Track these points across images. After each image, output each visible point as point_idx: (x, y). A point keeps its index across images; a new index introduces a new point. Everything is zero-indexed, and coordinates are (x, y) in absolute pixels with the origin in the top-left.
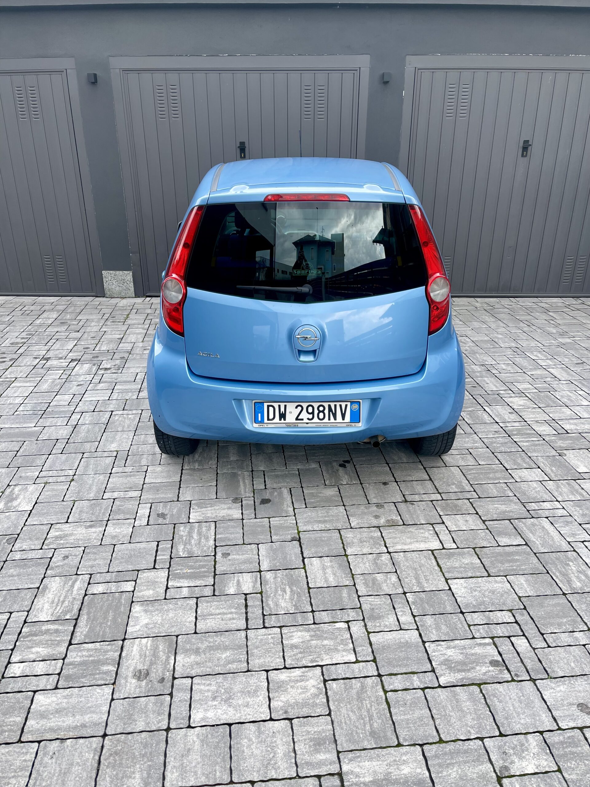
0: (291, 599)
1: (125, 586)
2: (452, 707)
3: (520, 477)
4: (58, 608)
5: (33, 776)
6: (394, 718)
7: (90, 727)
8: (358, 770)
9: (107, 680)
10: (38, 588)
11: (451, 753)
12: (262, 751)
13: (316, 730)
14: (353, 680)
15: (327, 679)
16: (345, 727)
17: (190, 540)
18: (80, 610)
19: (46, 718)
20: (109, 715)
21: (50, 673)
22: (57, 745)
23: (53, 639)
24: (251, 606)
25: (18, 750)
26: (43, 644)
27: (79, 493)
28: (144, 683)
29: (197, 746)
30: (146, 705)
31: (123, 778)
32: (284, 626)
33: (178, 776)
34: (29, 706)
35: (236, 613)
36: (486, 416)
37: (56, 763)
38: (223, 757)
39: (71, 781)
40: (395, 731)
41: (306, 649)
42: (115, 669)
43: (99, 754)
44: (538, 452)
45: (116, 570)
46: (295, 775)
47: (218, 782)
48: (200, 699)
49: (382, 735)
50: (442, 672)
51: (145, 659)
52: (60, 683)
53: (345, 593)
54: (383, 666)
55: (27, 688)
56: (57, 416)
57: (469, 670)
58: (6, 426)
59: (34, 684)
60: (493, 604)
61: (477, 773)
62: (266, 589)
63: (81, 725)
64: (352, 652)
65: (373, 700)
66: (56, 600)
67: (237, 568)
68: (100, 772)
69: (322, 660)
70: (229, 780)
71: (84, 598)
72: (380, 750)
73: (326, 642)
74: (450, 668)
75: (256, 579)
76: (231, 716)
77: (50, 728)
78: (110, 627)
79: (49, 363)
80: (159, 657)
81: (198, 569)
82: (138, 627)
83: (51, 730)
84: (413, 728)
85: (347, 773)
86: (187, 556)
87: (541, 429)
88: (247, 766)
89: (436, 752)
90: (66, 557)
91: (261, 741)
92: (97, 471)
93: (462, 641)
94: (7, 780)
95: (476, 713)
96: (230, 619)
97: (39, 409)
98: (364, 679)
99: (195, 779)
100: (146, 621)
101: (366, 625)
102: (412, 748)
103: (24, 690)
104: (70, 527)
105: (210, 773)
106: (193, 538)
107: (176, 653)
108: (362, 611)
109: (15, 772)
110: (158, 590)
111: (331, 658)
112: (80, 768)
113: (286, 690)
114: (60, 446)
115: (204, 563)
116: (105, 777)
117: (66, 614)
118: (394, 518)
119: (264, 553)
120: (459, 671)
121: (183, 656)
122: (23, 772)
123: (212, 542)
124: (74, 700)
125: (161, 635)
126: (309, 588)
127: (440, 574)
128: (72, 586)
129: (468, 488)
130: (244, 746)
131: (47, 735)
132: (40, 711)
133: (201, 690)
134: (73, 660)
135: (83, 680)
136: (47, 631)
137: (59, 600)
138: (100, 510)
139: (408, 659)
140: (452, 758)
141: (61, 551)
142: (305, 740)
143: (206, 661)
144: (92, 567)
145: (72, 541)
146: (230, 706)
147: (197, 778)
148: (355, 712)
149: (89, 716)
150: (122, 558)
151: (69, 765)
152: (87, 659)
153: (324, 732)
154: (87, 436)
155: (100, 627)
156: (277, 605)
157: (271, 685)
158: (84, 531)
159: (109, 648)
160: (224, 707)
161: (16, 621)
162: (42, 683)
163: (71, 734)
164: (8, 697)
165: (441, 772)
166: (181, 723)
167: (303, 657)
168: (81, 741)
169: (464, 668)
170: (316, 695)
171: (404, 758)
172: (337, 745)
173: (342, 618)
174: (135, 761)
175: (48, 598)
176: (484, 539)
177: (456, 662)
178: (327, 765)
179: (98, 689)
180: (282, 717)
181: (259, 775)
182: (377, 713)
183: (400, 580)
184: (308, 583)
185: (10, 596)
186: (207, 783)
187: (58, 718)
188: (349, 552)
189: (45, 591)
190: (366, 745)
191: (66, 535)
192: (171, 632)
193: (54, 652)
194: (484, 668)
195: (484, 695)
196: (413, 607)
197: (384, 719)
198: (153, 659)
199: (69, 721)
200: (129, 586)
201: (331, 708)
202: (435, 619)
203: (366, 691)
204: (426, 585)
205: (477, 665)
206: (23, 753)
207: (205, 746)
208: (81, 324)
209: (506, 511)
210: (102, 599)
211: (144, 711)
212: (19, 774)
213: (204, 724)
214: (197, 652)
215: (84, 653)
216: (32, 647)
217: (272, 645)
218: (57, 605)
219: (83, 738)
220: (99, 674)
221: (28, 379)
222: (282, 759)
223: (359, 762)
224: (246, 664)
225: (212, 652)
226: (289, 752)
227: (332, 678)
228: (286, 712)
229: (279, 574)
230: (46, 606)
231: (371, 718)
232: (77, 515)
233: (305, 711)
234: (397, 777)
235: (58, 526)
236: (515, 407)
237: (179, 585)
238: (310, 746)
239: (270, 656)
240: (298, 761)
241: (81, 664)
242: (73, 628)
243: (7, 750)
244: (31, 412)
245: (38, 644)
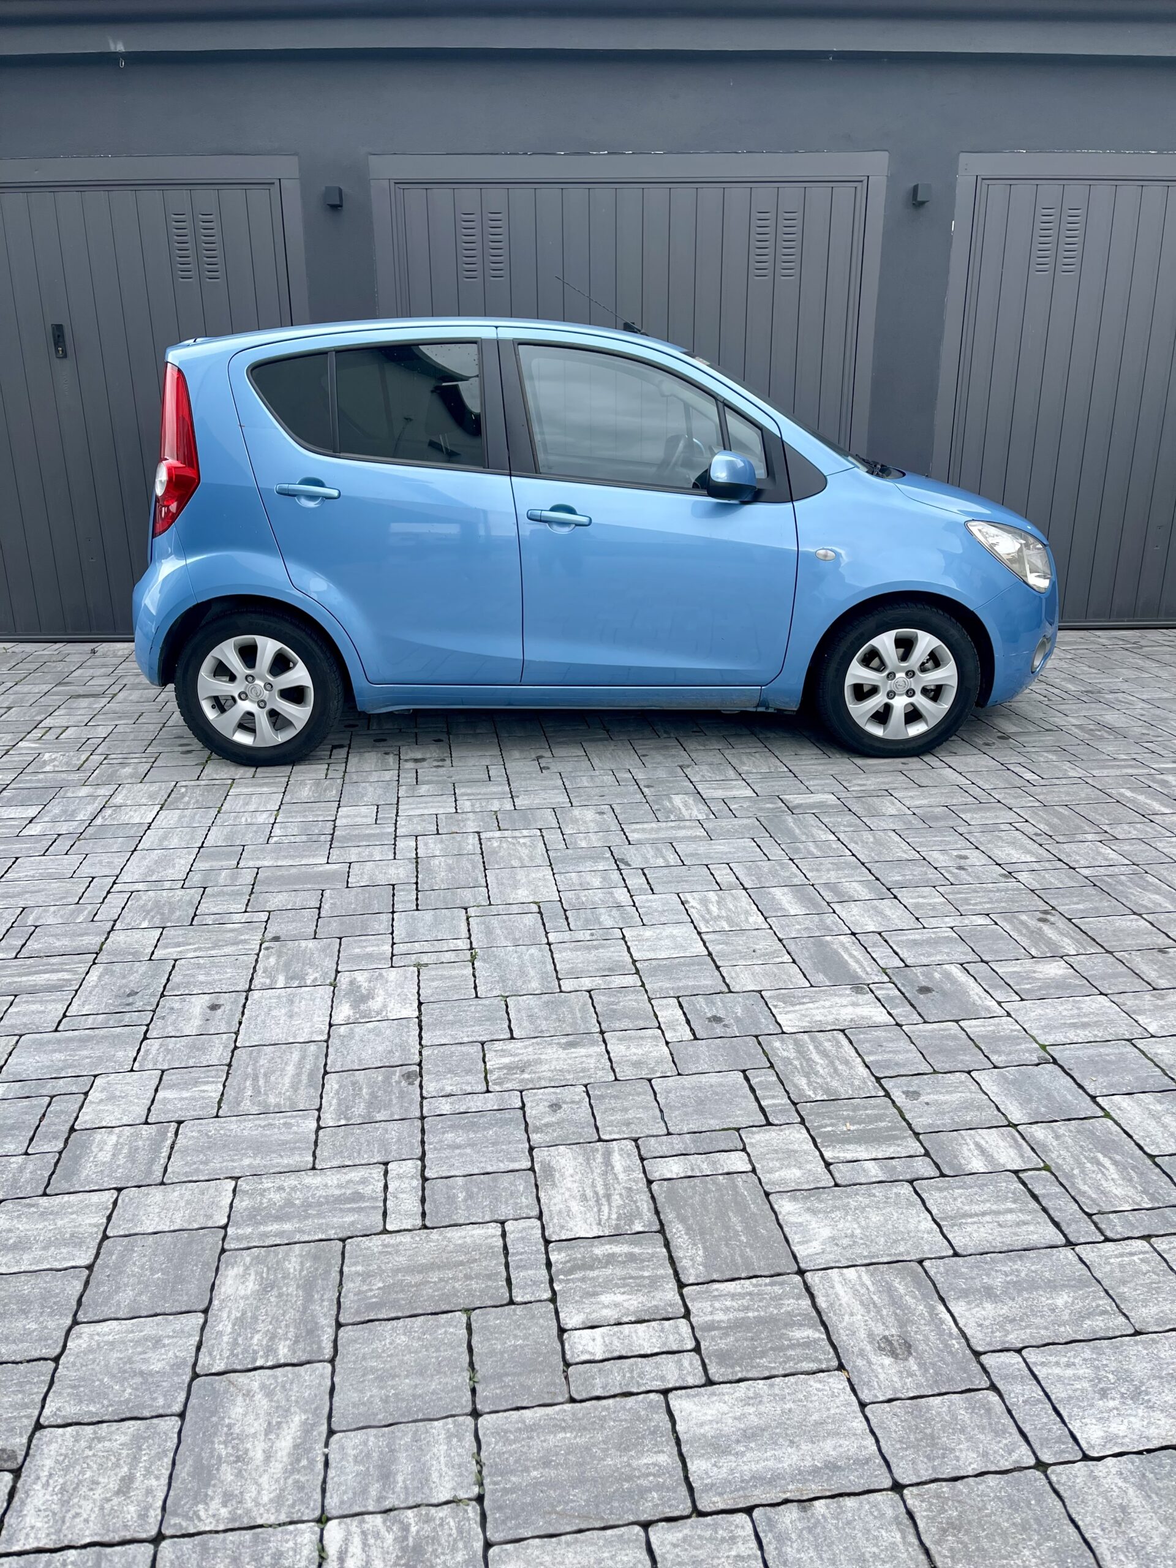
0: (1127, 1180)
1: (729, 1162)
4: (605, 1209)
7: (849, 1468)
9: (819, 1361)
10: (532, 1170)
17: (810, 1067)
18: (657, 1212)
19: (730, 1453)
20: (877, 1441)
21: (675, 1348)
22: (795, 1515)
23: (634, 1273)
24: (1044, 1195)
25: (708, 1534)
26: (617, 1286)
27: (504, 981)
28: (913, 1365)
29: (1136, 1499)
30: (952, 1414)
32: (1150, 1236)
34: (670, 1426)
35: (1018, 1211)
42: (824, 1337)
43: (912, 1531)
45: (686, 1130)
48: (1070, 1397)
51: (879, 1312)
52: (711, 1370)
55: (639, 1385)
56: (364, 843)
58: (266, 863)
59: (650, 1375)
62: (1052, 1160)
63: (826, 1467)
66: (590, 1193)
67: (956, 1119)
71: (649, 1188)
75: (1016, 1141)
76: (1168, 1429)
77: (753, 1477)
78: (750, 1246)
80: (908, 1308)
81: (870, 1122)
82: (816, 1246)
83: (759, 1479)
86: (825, 1097)
90: (555, 1107)
92: (515, 939)
96: (1018, 1224)
97: (317, 831)
100: (826, 1232)
103: (635, 1390)
104: (526, 1047)
106: (815, 1063)
107: (942, 1299)
110: (809, 1167)
114: (405, 896)
115: (876, 1112)
117: (632, 1222)
119: (995, 1089)
121: (962, 1303)
123: (863, 1071)
124: (769, 1409)
125: (881, 1260)
126: (1151, 1157)
128: (607, 1162)
131: (757, 1492)
132: (704, 1436)
133: (1058, 1376)
134: (709, 1318)
135: (764, 1361)
136: (611, 1259)
137: (596, 1193)
138: (572, 1013)
141: (535, 1094)
143: (1026, 1315)
144: (627, 1124)
145: (549, 1074)
146: (1151, 1408)
149: (830, 1442)
150: (684, 1105)
152: (742, 1315)
154: (453, 878)
155: (727, 1246)
156: (1103, 1193)
158: (562, 1054)
159: (778, 1290)
160: (1140, 1412)
161: (523, 1238)
162: (668, 1372)
163: (815, 1489)
164: (605, 1408)
166: (1063, 1451)
168: (849, 1502)
174: (1011, 1541)
175: (569, 1189)
179: (812, 1382)
184: (1139, 1146)
185: (480, 1189)
187: (759, 1450)
189: (552, 1175)
191: (528, 1064)
192: (901, 1254)
193: (654, 1303)
198: (898, 1312)
199: (790, 1457)
200: (738, 1162)
206: (723, 1539)
207: (1154, 1498)
210: (693, 1188)
211: (956, 1427)
213: (1120, 1452)
214: (989, 1293)
215: (728, 1303)
216: (595, 1294)
217: (1154, 1276)
218: (598, 1203)
219: (849, 1495)
220: (792, 1347)
221: (260, 781)
224: (1123, 1318)
225: (1026, 1294)
229: (1059, 1129)
230: (575, 1207)
232: (526, 1024)
235: (498, 1046)
237: (848, 1156)
239: (1165, 1300)
241: (736, 1325)
242: (664, 1250)
243: (680, 1535)
244: (304, 838)
245: (608, 1285)
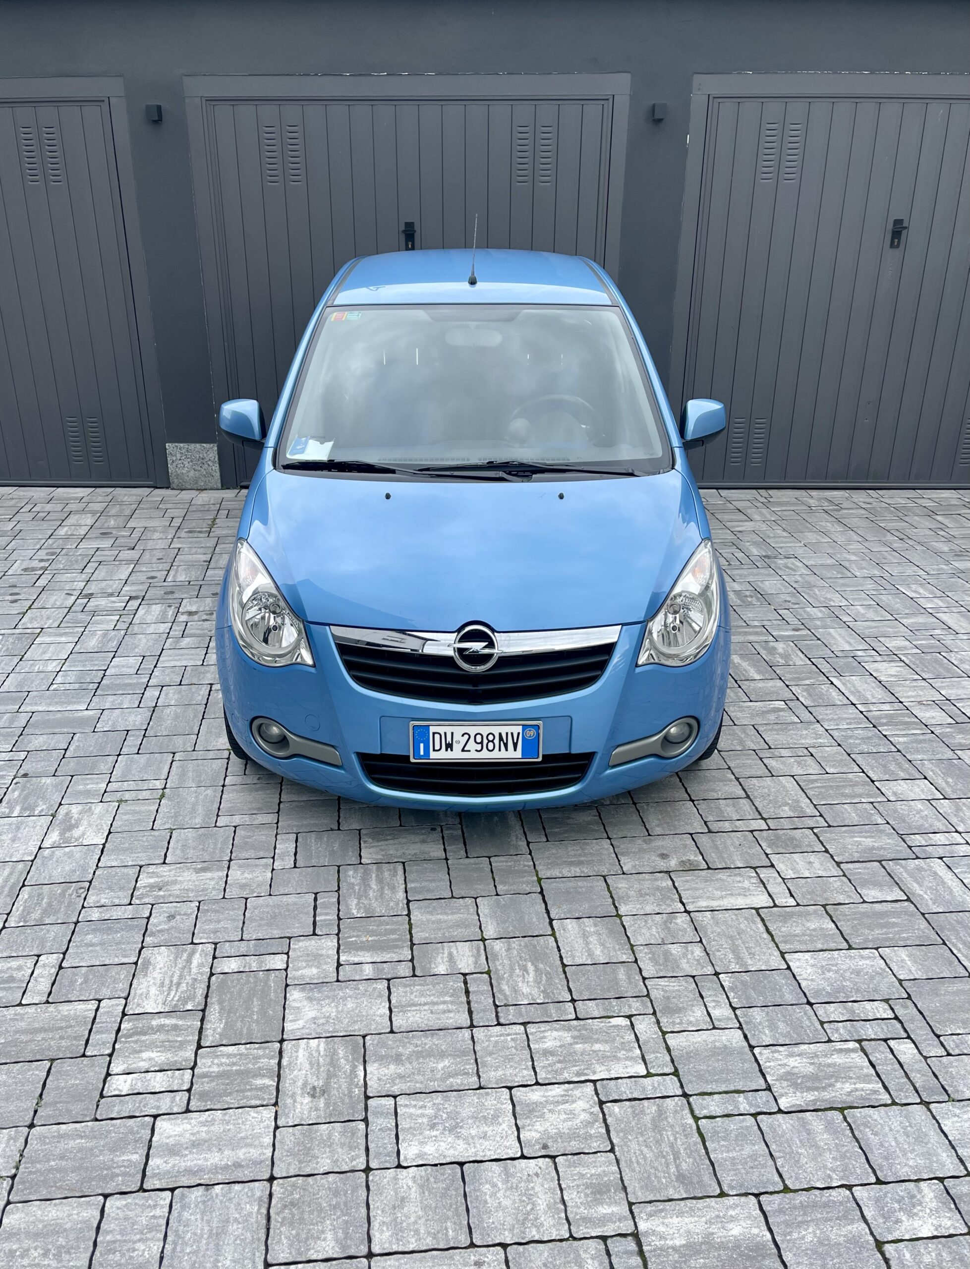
0: (538, 982)
1: (272, 962)
2: (801, 1141)
3: (895, 794)
4: (173, 993)
5: (169, 1239)
6: (712, 1156)
7: (248, 1166)
8: (664, 1230)
9: (264, 1099)
10: (136, 963)
11: (802, 1206)
12: (514, 1202)
13: (593, 1172)
14: (645, 1102)
15: (604, 1099)
16: (637, 1169)
17: (365, 891)
18: (207, 997)
19: (178, 1155)
20: (274, 1150)
21: (175, 1089)
22: (200, 1193)
23: (171, 1038)
24: (474, 992)
25: (141, 1202)
26: (157, 1047)
27: (176, 817)
28: (321, 1103)
29: (414, 1193)
30: (330, 1136)
31: (307, 1239)
32: (529, 1023)
33: (391, 1236)
34: (149, 1137)
35: (452, 1003)
36: (834, 693)
37: (202, 1219)
38: (457, 1209)
39: (228, 1244)
40: (715, 1175)
41: (567, 1057)
42: (275, 1084)
43: (266, 1205)
44: (924, 752)
45: (254, 937)
46: (567, 1235)
47: (452, 1245)
48: (411, 1128)
49: (695, 1180)
50: (783, 1091)
51: (318, 1070)
52: (192, 1103)
53: (622, 973)
54: (691, 1082)
55: (141, 1111)
56: (121, 692)
57: (824, 1089)
58: (40, 708)
59: (152, 1105)
60: (858, 991)
61: (845, 1236)
62: (495, 966)
63: (234, 1165)
64: (641, 1061)
65: (677, 1130)
66: (167, 982)
67: (447, 935)
68: (271, 1231)
69: (594, 1073)
70: (468, 1242)
71: (209, 979)
72: (694, 1201)
73: (597, 1047)
74: (795, 1086)
75: (478, 951)
76: (461, 1151)
77: (185, 1170)
78: (257, 1022)
79: (93, 603)
80: (339, 1067)
81: (385, 935)
82: (301, 1023)
83: (189, 1171)
84: (743, 1171)
85: (647, 1234)
86: (364, 915)
87: (928, 715)
88: (493, 1223)
89: (779, 1205)
90: (171, 917)
91: (512, 1187)
92: (200, 781)
93: (811, 1046)
94: (130, 1245)
95: (838, 1150)
96: (444, 1012)
97: (88, 680)
98: (661, 1100)
99: (416, 1241)
100: (312, 1014)
101: (658, 1022)
102: (743, 1199)
103: (137, 1115)
104: (170, 871)
105: (438, 1232)
106: (371, 888)
107: (365, 1062)
108: (651, 1001)
109: (142, 1233)
110: (324, 967)
111: (609, 1070)
112: (240, 1226)
113: (542, 1116)
114: (133, 741)
115: (393, 927)
116: (281, 1239)
117: (186, 1003)
118: (692, 858)
119: (487, 911)
120: (809, 1089)
121: (376, 1065)
122: (154, 1233)
123: (401, 895)
124: (216, 1128)
125: (339, 1034)
126: (564, 966)
127: (772, 944)
128: (189, 961)
129: (810, 810)
130: (486, 1194)
131: (183, 1179)
132: (167, 1144)
133: (411, 1114)
134: (207, 1070)
135: (228, 1099)
136: (161, 1028)
137: (171, 982)
138: (215, 844)
139: (729, 1071)
140: (805, 1214)
141: (162, 907)
142: (578, 1186)
143: (413, 1074)
144: (215, 932)
145: (178, 892)
146: (458, 1137)
147: (420, 1239)
148: (651, 1147)
149: (244, 1150)
150: (262, 919)
151: (223, 1222)
152: (229, 1068)
153: (606, 1175)
154: (176, 725)
155: (242, 1021)
156: (516, 991)
157: (518, 1108)
158: (194, 876)
159: (261, 1052)
160: (450, 1140)
161: (108, 1012)
162: (165, 1103)
163: (220, 1178)
164: (113, 1125)
165: (790, 1233)
166: (386, 1162)
167: (565, 1068)
168: (237, 1187)
169: (817, 1085)
170: (589, 1123)
171: (732, 1213)
172: (627, 1194)
173: (620, 1011)
174: (323, 1215)
175: (154, 978)
176: (838, 890)
177: (803, 1077)
178: (615, 1222)
179: (252, 1113)
180: (540, 1154)
181: (513, 1235)
182: (685, 1149)
183: (708, 954)
184: (561, 958)
185: (95, 976)
186: (436, 1247)
187: (197, 1154)
188: (623, 910)
189: (147, 968)
190: (671, 1193)
191: (167, 883)
192: (354, 1031)
193: (176, 1059)
194: (847, 1085)
195: (849, 1125)
196: (731, 995)
197: (697, 1158)
198: (331, 1069)
199: (214, 1158)
200: (278, 962)
201: (615, 1141)
202: (768, 1013)
203: (666, 1118)
204: (750, 962)
205: (836, 1081)
206: (150, 1206)
207: (427, 1194)
208: (136, 535)
209: (873, 848)
210: (238, 980)
211: (328, 1143)
212: (148, 1235)
213: (421, 1162)
214: (398, 1059)
215: (223, 1060)
216: (141, 1051)
217: (514, 1051)
218: (170, 989)
219: (239, 1182)
220: (251, 1090)
221: (62, 631)
222: (545, 1213)
223: (664, 1218)
224: (476, 1078)
225: (421, 1060)
226: (555, 1203)
227: (611, 1098)
228: (545, 1147)
229: (515, 943)
230: (153, 991)
231: (676, 1155)
232: (178, 852)
233: (574, 1146)
234: (723, 1240)
235: (151, 869)
236: (882, 678)
237: (356, 960)
238: (586, 1195)
239: (511, 1066)
240: (570, 1216)
241: (221, 1075)
242: (199, 1023)
243: (124, 1203)
244: (77, 686)
245: (150, 1046)
